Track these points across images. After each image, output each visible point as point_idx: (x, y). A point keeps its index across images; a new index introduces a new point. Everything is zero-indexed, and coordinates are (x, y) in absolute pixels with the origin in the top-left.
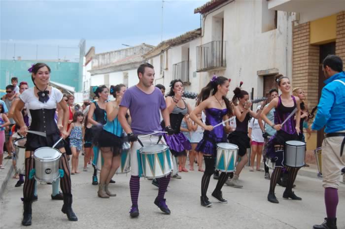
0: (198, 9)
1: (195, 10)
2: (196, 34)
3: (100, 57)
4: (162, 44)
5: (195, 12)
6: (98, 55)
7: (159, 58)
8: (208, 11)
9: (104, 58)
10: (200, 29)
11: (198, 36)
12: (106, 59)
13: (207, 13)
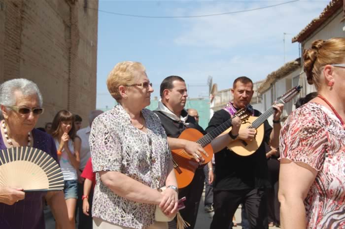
0: (295, 38)
1: (293, 39)
2: (296, 64)
3: (223, 94)
4: (269, 77)
5: (293, 42)
6: (221, 92)
7: (269, 92)
8: (305, 39)
9: (227, 95)
10: (299, 60)
11: (299, 66)
12: (228, 96)
13: (305, 41)
